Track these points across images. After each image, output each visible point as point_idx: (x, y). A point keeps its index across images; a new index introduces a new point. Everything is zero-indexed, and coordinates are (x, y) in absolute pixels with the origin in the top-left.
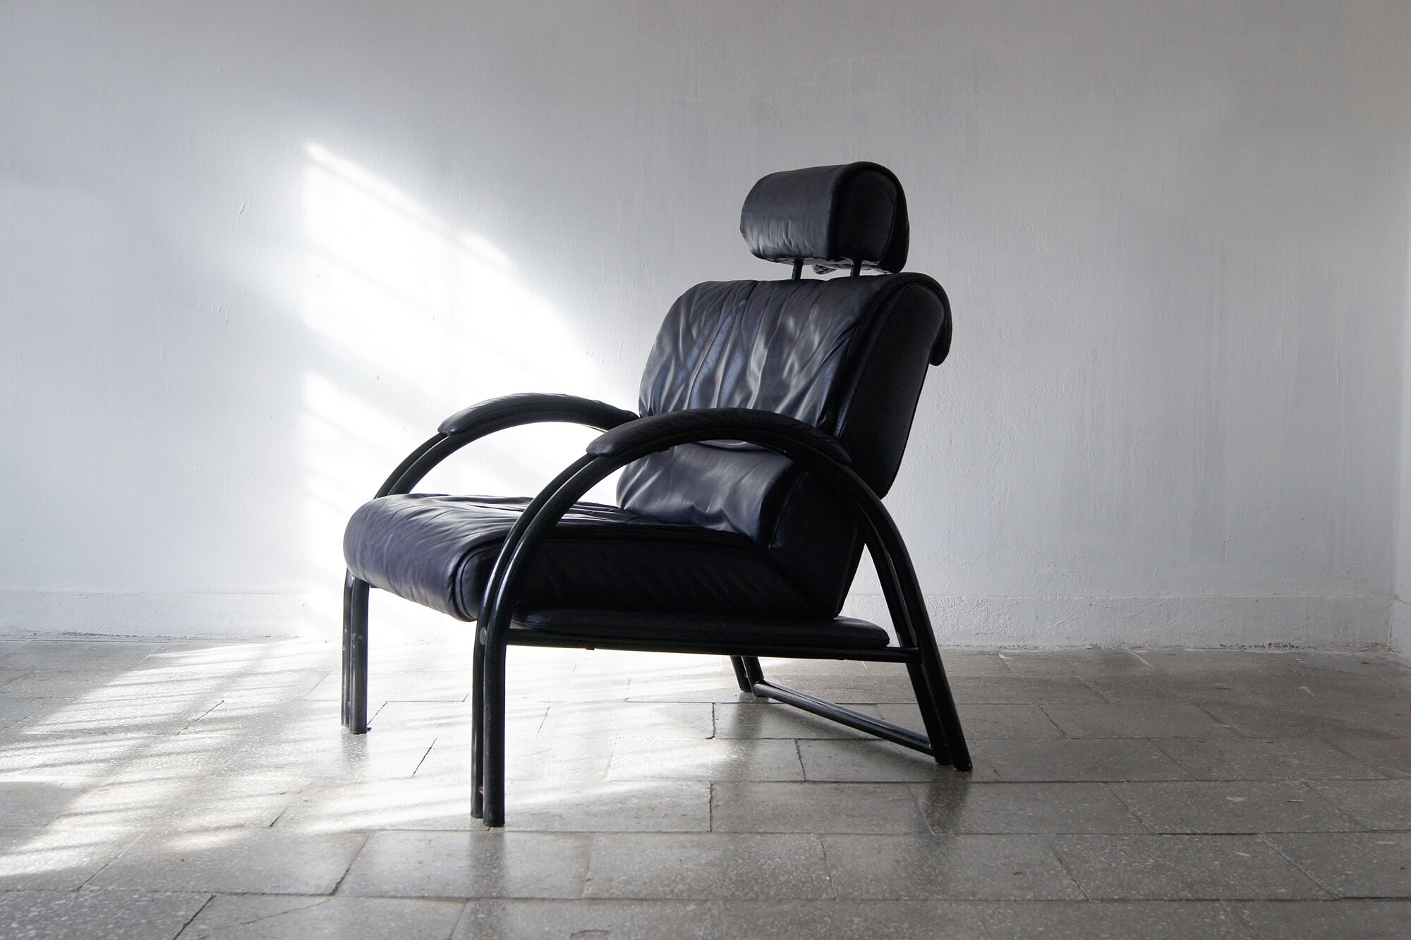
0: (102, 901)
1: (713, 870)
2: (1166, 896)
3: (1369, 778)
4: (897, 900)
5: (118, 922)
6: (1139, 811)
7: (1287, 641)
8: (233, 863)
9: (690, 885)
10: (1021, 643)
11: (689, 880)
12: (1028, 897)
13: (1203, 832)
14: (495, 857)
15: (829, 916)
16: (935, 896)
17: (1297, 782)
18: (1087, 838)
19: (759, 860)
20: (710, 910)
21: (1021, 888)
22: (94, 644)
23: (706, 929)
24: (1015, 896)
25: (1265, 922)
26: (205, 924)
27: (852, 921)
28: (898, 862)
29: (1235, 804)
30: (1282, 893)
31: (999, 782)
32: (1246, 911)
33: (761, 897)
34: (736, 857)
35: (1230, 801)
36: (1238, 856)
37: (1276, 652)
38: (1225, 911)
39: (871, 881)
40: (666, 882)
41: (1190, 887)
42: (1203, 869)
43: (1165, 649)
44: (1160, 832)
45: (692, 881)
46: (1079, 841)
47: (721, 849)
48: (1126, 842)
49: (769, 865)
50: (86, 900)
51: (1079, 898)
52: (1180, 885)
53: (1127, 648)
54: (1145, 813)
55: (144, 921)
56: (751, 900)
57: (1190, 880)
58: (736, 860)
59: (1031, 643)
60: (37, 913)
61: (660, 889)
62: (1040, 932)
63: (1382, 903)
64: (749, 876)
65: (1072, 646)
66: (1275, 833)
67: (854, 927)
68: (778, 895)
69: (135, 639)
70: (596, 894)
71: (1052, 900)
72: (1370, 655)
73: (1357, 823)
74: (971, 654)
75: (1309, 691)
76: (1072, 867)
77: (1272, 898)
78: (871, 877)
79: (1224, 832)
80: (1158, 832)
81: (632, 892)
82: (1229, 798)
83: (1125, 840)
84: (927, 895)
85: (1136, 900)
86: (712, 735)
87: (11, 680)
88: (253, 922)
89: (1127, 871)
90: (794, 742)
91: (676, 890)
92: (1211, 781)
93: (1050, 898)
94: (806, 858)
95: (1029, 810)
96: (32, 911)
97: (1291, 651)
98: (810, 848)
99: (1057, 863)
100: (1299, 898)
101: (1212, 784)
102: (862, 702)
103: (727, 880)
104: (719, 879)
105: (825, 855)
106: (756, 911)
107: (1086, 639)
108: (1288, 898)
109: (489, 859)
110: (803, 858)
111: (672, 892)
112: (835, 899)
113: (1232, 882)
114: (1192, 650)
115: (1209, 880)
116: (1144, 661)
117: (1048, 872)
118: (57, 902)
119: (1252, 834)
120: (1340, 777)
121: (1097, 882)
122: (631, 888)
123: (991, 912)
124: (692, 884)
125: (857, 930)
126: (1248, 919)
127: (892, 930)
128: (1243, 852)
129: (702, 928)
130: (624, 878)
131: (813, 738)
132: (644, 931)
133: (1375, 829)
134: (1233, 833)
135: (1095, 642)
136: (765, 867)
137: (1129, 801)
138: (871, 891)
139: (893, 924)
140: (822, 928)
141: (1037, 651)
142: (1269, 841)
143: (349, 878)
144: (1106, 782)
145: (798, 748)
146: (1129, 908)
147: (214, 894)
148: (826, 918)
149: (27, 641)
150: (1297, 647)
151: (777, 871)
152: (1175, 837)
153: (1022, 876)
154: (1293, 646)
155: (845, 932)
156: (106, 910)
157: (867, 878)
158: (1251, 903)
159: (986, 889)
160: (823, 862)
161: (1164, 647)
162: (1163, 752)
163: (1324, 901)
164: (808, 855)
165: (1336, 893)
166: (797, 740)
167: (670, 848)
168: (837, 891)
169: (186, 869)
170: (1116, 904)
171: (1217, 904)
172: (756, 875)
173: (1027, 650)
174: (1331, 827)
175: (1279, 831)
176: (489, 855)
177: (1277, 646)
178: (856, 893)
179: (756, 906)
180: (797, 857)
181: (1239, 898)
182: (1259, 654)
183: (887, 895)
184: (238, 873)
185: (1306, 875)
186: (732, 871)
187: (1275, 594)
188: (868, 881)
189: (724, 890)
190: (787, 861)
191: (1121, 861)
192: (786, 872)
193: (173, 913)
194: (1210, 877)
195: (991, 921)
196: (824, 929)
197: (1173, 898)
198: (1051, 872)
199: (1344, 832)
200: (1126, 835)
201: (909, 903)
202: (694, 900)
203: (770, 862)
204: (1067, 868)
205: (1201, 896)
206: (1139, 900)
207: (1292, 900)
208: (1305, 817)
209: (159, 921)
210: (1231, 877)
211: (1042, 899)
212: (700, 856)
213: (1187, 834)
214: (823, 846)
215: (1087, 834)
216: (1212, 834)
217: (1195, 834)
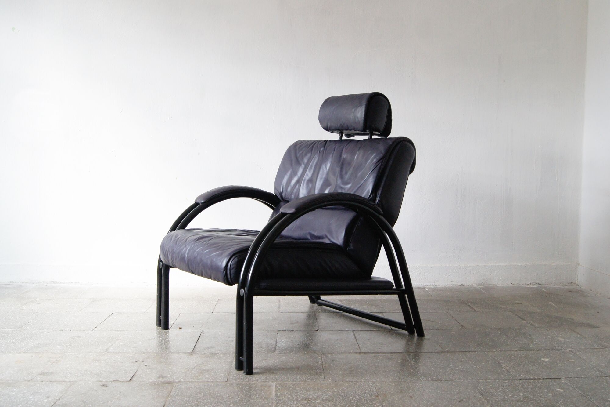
1: (330, 403)
3: (596, 348)
6: (507, 366)
13: (538, 378)
14: (231, 397)
17: (567, 350)
18: (490, 382)
19: (349, 397)
28: (411, 397)
29: (546, 362)
31: (443, 352)
34: (339, 396)
35: (543, 361)
36: (558, 391)
42: (546, 399)
43: (491, 286)
44: (520, 378)
46: (487, 384)
47: (331, 391)
53: (476, 285)
54: (510, 368)
58: (339, 398)
59: (437, 282)
66: (568, 378)
73: (602, 372)
76: (488, 398)
79: (547, 378)
83: (506, 383)
89: (513, 401)
90: (352, 332)
92: (532, 350)
98: (370, 390)
99: (482, 397)
101: (533, 352)
102: (376, 312)
105: (378, 394)
109: (228, 398)
110: (368, 395)
113: (561, 406)
115: (550, 405)
116: (483, 291)
119: (559, 379)
128: (559, 388)
131: (360, 330)
134: (551, 378)
135: (462, 282)
137: (501, 361)
141: (440, 287)
142: (568, 382)
144: (488, 351)
145: (354, 336)
152: (527, 381)
160: (378, 398)
161: (489, 284)
164: (370, 394)
166: (354, 331)
167: (309, 390)
173: (436, 287)
174: (591, 374)
175: (570, 376)
176: (228, 396)
180: (366, 395)
185: (592, 402)
190: (362, 398)
191: (509, 395)
192: (362, 404)
194: (550, 403)
198: (480, 402)
199: (598, 377)
200: (506, 380)
203: (354, 398)
204: (486, 400)
208: (578, 369)
210: (559, 403)
212: (323, 395)
213: (532, 379)
214: (376, 388)
215: (489, 380)
216: (542, 379)
217: (535, 379)
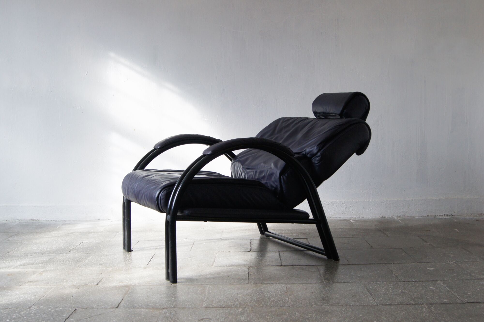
0: (38, 311)
1: (248, 297)
2: (405, 303)
3: (477, 260)
4: (312, 306)
5: (43, 319)
6: (397, 274)
7: (450, 213)
8: (83, 298)
9: (240, 302)
10: (358, 216)
11: (240, 301)
12: (357, 304)
13: (419, 280)
14: (173, 294)
15: (288, 312)
16: (325, 304)
17: (452, 263)
18: (378, 283)
19: (264, 293)
20: (246, 311)
21: (355, 301)
22: (40, 223)
23: (245, 317)
24: (352, 304)
25: (439, 311)
26: (73, 319)
27: (295, 314)
28: (312, 293)
29: (430, 270)
30: (445, 301)
31: (348, 264)
32: (433, 308)
33: (265, 306)
34: (256, 292)
35: (429, 269)
36: (431, 289)
37: (447, 217)
38: (425, 308)
39: (303, 300)
40: (232, 301)
41: (413, 300)
42: (418, 293)
43: (409, 217)
44: (404, 281)
45: (241, 300)
46: (376, 285)
47: (251, 289)
48: (392, 284)
49: (268, 295)
50: (33, 311)
51: (375, 304)
52: (410, 299)
53: (395, 217)
54: (399, 274)
55: (52, 318)
56: (261, 307)
57: (413, 297)
58: (256, 293)
59: (361, 216)
60: (15, 316)
61: (230, 304)
62: (361, 316)
63: (480, 304)
64: (261, 298)
65: (376, 217)
66: (443, 280)
67: (296, 316)
68: (270, 305)
69: (54, 221)
70: (207, 306)
71: (365, 305)
72: (480, 218)
73: (473, 276)
74: (340, 220)
75: (458, 231)
76: (373, 293)
77: (442, 303)
78: (303, 298)
79: (426, 280)
80: (403, 281)
81: (220, 305)
82: (428, 269)
83: (391, 284)
84: (322, 304)
85: (394, 304)
86: (250, 250)
87: (11, 236)
88: (89, 318)
89: (392, 295)
90: (278, 252)
91: (235, 304)
92: (422, 263)
93: (364, 304)
94: (281, 292)
95: (358, 274)
96: (14, 316)
97: (452, 217)
98: (282, 289)
99: (368, 292)
100: (451, 303)
101: (423, 264)
102: (302, 238)
103: (253, 300)
104: (250, 300)
105: (287, 291)
106: (263, 311)
107: (380, 214)
108: (448, 303)
109: (171, 294)
110: (279, 292)
111: (234, 305)
112: (290, 306)
113: (428, 298)
114: (417, 217)
115: (420, 297)
116: (400, 221)
117: (364, 295)
118: (23, 312)
119: (436, 281)
120: (467, 260)
121: (381, 299)
122: (220, 304)
123: (344, 310)
124: (241, 302)
125: (297, 317)
126: (434, 311)
127: (309, 316)
128: (433, 287)
129: (244, 317)
130: (217, 300)
131: (285, 250)
132: (223, 318)
133: (479, 278)
134: (429, 280)
135: (384, 215)
136: (266, 295)
137: (393, 270)
138: (303, 303)
139: (310, 314)
140: (285, 316)
141: (364, 219)
142: (442, 283)
143: (123, 302)
144: (386, 264)
145: (279, 254)
146: (392, 307)
147: (76, 308)
148: (287, 313)
149: (17, 223)
150: (454, 216)
151: (270, 297)
152: (409, 282)
153: (355, 297)
154: (453, 215)
155: (293, 318)
156: (39, 315)
157: (301, 299)
158: (435, 305)
159: (343, 302)
160: (286, 293)
161: (408, 217)
162: (406, 253)
163: (460, 304)
164: (281, 291)
165: (464, 301)
166: (279, 251)
167: (234, 289)
168: (291, 303)
169: (67, 300)
170: (387, 306)
171: (423, 306)
172: (263, 298)
173: (360, 219)
174: (463, 278)
175: (445, 279)
176: (171, 293)
177: (447, 215)
178: (297, 304)
179: (262, 309)
180: (277, 292)
181: (431, 303)
182: (441, 218)
183: (308, 304)
184: (85, 301)
185: (454, 295)
186: (255, 297)
187: (446, 197)
188: (302, 300)
189: (252, 304)
190: (274, 293)
191: (390, 291)
192: (273, 297)
193: (62, 315)
194: (420, 296)
195: (344, 313)
196: (286, 317)
197: (407, 304)
198: (366, 295)
199: (468, 279)
200: (392, 282)
201: (315, 307)
202: (241, 307)
203: (268, 294)
204: (371, 294)
205: (417, 303)
206: (396, 305)
207: (449, 304)
208: (455, 274)
209: (57, 318)
210: (428, 296)
211: (362, 305)
212: (244, 292)
213: (413, 281)
214: (286, 288)
215: (378, 282)
216: (422, 281)
217: (416, 281)
